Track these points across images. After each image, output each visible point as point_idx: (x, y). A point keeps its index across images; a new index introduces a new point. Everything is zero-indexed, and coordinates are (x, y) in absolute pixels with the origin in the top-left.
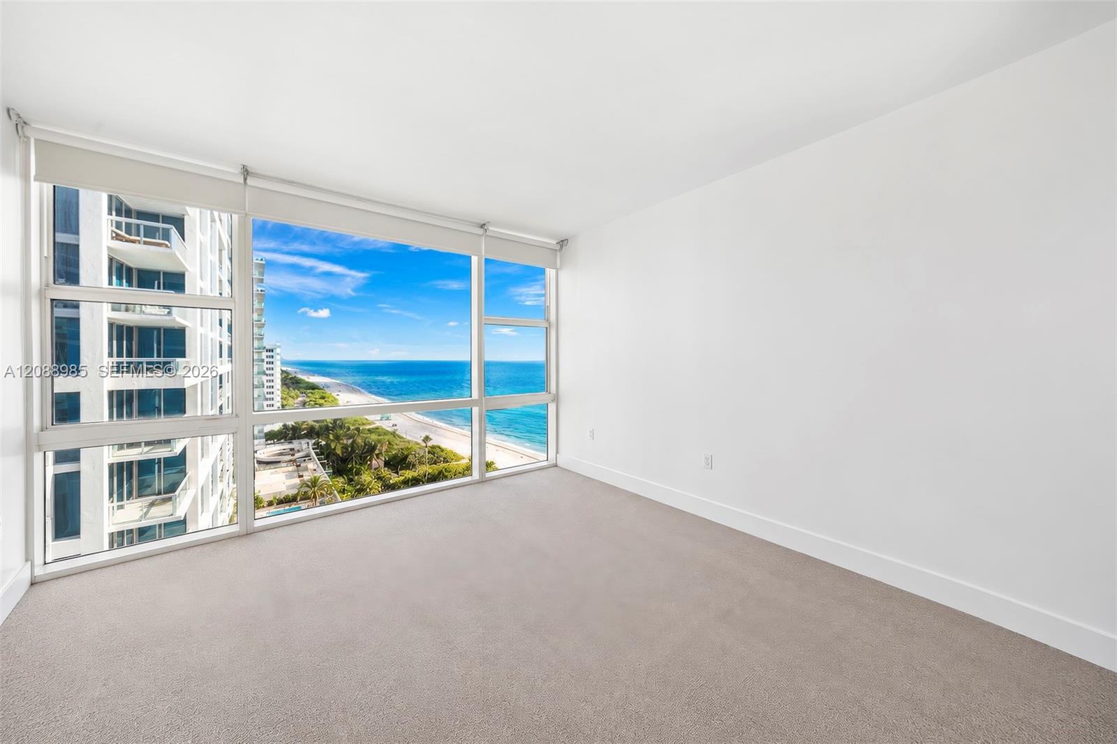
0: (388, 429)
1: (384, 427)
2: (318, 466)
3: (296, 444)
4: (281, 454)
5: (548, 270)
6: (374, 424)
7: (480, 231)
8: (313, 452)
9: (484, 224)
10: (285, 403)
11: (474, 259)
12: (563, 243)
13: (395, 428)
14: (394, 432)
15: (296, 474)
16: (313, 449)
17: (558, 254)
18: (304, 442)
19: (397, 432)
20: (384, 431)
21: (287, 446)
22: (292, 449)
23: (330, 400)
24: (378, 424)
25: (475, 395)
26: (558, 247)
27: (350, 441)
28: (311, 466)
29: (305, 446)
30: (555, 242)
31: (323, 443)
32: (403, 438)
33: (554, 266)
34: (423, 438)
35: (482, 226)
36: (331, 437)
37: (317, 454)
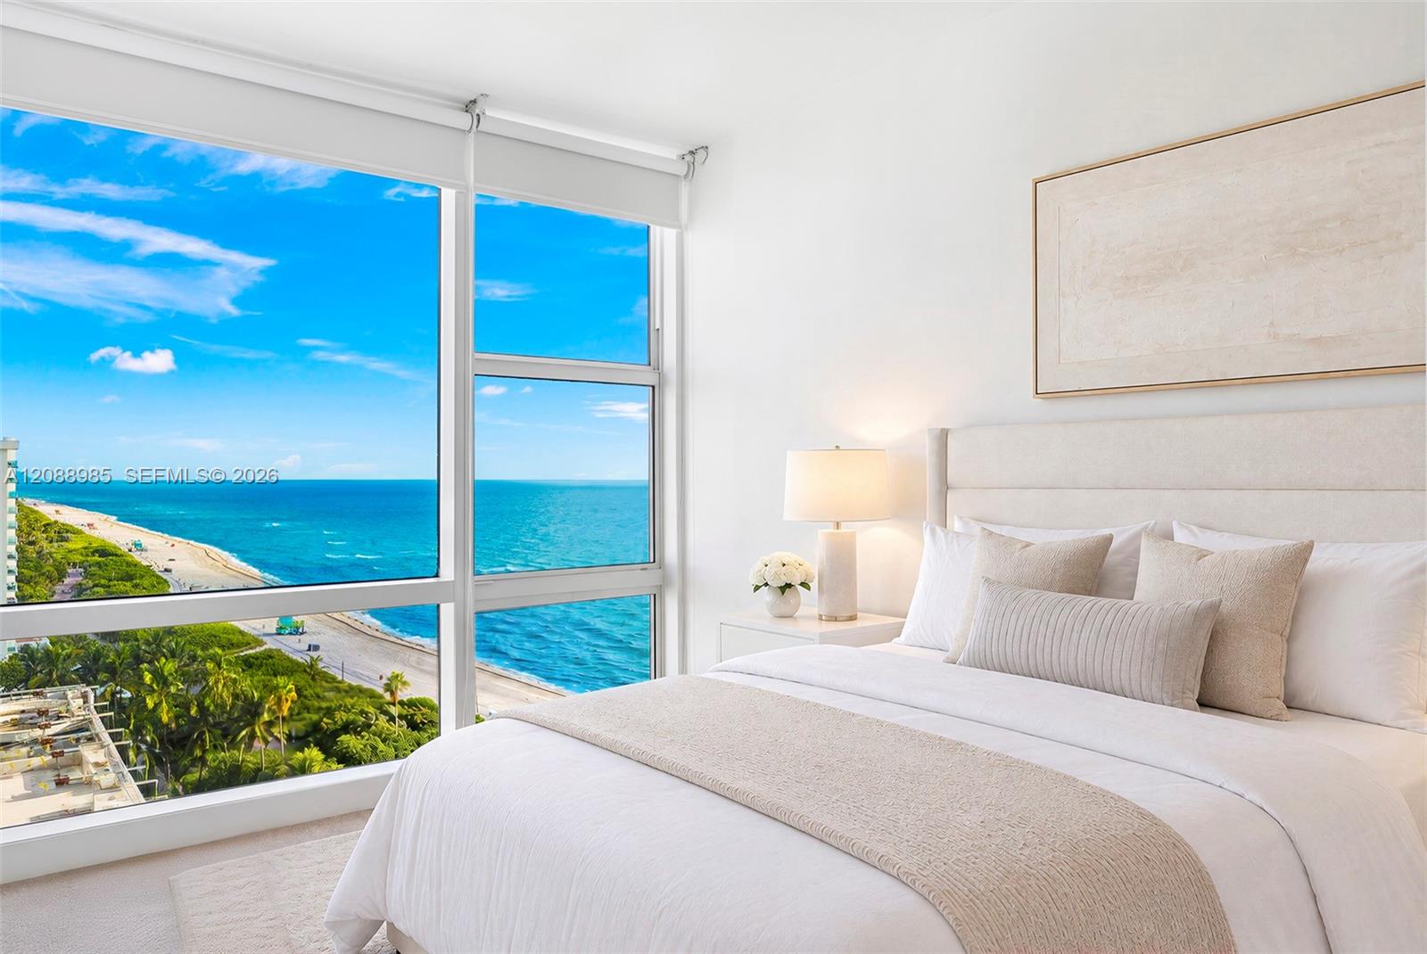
0: (296, 657)
1: (286, 651)
2: (110, 754)
3: (50, 699)
4: (17, 724)
5: (656, 231)
6: (261, 643)
7: (464, 121)
8: (96, 718)
9: (474, 102)
10: (28, 590)
11: (448, 198)
12: (694, 155)
13: (314, 654)
14: (311, 666)
15: (50, 775)
16: (99, 710)
17: (684, 188)
18: (73, 693)
19: (320, 665)
20: (287, 664)
21: (30, 703)
22: (42, 713)
23: (146, 583)
24: (270, 644)
25: (448, 571)
26: (681, 169)
27: (195, 690)
28: (90, 754)
29: (78, 702)
30: (672, 154)
31: (127, 695)
32: (334, 679)
33: (673, 220)
34: (385, 681)
35: (469, 106)
36: (148, 678)
37: (108, 723)
